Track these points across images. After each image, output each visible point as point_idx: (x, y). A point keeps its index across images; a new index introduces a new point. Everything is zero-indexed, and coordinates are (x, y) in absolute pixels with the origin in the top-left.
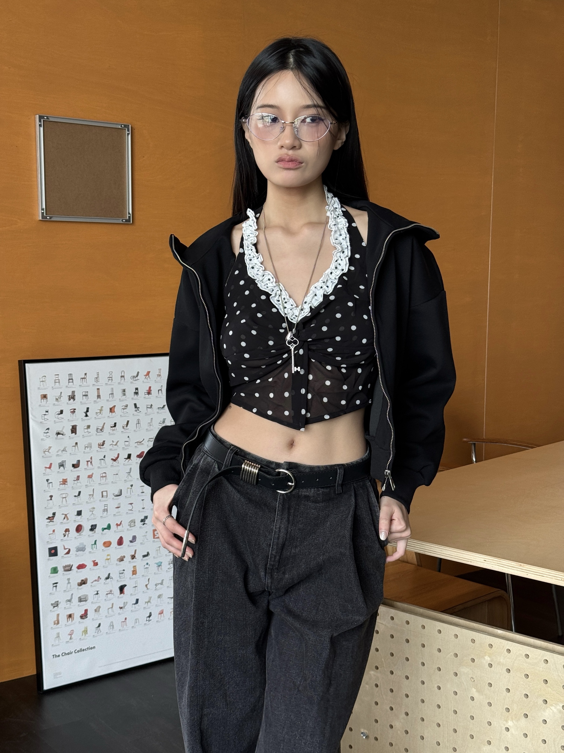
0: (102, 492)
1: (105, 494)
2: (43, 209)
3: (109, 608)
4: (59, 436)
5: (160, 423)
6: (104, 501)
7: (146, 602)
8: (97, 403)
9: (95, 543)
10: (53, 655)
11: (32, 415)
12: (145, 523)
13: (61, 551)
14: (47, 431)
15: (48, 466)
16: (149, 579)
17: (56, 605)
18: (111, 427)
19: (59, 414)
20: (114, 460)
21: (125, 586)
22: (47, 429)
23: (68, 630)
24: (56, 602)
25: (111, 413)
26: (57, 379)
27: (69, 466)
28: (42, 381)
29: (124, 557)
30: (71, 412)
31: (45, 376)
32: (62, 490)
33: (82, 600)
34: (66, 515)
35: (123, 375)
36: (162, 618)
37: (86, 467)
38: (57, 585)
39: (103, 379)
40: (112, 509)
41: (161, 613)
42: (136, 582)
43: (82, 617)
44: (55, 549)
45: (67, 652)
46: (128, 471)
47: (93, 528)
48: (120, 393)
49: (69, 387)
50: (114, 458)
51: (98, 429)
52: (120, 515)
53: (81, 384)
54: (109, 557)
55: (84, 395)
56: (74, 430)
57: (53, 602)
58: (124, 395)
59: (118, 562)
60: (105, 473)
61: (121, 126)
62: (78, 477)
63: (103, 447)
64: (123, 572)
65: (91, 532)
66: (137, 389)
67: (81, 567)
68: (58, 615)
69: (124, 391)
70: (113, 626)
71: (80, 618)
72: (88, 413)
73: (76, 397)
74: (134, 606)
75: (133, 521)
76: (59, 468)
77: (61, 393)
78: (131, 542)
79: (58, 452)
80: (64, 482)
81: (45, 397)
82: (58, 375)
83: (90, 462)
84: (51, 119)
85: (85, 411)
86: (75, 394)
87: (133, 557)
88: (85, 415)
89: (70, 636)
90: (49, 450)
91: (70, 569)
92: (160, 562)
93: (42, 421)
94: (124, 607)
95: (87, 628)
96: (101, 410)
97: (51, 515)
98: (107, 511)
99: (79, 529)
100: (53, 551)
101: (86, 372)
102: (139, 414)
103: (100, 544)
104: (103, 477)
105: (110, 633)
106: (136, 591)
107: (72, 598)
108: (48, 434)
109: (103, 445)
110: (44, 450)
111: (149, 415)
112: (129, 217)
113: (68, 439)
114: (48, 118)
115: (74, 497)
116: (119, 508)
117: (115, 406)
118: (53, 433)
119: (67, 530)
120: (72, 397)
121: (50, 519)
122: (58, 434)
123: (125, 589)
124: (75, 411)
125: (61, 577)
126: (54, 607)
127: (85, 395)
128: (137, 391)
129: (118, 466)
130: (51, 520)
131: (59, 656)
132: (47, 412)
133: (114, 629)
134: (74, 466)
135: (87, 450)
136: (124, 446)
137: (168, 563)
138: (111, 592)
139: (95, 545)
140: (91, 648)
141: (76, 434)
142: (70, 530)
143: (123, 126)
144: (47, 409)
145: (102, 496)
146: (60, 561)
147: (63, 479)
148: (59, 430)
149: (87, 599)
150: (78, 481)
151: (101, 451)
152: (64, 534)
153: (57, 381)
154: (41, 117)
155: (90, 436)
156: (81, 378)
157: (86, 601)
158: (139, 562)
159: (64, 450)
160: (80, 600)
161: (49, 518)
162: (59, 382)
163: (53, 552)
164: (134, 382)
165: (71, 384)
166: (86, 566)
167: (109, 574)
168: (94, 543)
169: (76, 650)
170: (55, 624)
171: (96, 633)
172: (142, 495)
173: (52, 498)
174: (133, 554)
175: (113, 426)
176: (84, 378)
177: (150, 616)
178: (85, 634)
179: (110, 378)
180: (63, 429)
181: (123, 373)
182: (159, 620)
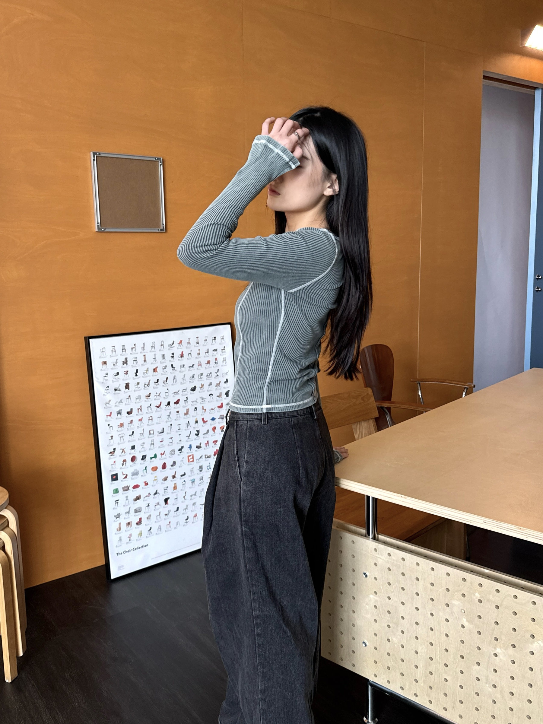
0: (150, 431)
1: (152, 432)
2: (98, 223)
3: (157, 516)
4: (116, 391)
5: (190, 378)
6: (151, 437)
7: (184, 509)
8: (144, 365)
9: (146, 469)
10: (117, 554)
11: (96, 377)
12: (182, 451)
13: (120, 477)
15: (109, 414)
16: (186, 492)
17: (118, 516)
18: (155, 383)
19: (116, 376)
20: (158, 407)
21: (169, 498)
22: (107, 387)
23: (128, 534)
24: (118, 514)
25: (154, 373)
26: (114, 349)
27: (124, 413)
28: (103, 352)
29: (167, 477)
30: (125, 373)
31: (105, 348)
32: (120, 431)
34: (123, 450)
35: (162, 344)
36: (196, 520)
37: (137, 413)
38: (119, 501)
39: (148, 347)
40: (157, 443)
41: (196, 516)
42: (177, 495)
44: (116, 475)
45: (127, 551)
46: (168, 414)
47: (144, 458)
48: (161, 358)
49: (122, 355)
50: (158, 406)
51: (145, 385)
52: (163, 447)
53: (132, 352)
54: (156, 478)
55: (134, 361)
56: (127, 386)
57: (116, 514)
58: (164, 358)
59: (163, 482)
60: (151, 417)
62: (132, 421)
63: (150, 397)
64: (167, 488)
65: (142, 461)
66: (173, 354)
67: (136, 487)
68: (120, 524)
69: (164, 355)
70: (161, 528)
71: (136, 524)
72: (137, 374)
73: (128, 362)
74: (175, 512)
75: (173, 451)
76: (117, 415)
77: (117, 360)
78: (172, 466)
79: (116, 403)
81: (105, 363)
82: (114, 346)
83: (140, 409)
84: (102, 155)
85: (135, 372)
86: (128, 360)
87: (174, 477)
88: (135, 375)
89: (129, 539)
90: (109, 402)
91: (127, 489)
92: (193, 479)
93: (103, 381)
94: (168, 514)
95: (141, 531)
96: (147, 371)
97: (112, 451)
98: (154, 444)
99: (133, 459)
101: (134, 343)
102: (175, 372)
103: (149, 469)
104: (150, 420)
105: (158, 534)
106: (177, 502)
107: (130, 511)
108: (108, 391)
110: (106, 403)
111: (182, 372)
112: (163, 227)
113: (123, 394)
114: (100, 155)
115: (129, 436)
116: (163, 442)
117: (157, 367)
118: (111, 389)
119: (125, 461)
120: (125, 362)
121: (112, 453)
123: (169, 500)
124: (128, 372)
125: (121, 496)
126: (117, 518)
128: (173, 355)
129: (161, 411)
131: (121, 554)
132: (107, 374)
133: (161, 531)
134: (128, 413)
135: (138, 400)
136: (165, 396)
137: (199, 479)
138: (158, 504)
140: (145, 546)
141: (129, 389)
142: (127, 460)
143: (156, 159)
144: (106, 372)
145: (150, 434)
146: (119, 484)
147: (120, 424)
148: (116, 387)
149: (141, 510)
150: (132, 424)
153: (114, 351)
154: (94, 154)
155: (140, 390)
156: (132, 348)
157: (140, 512)
158: (179, 481)
159: (121, 402)
160: (136, 511)
163: (115, 477)
164: (171, 349)
165: (124, 353)
166: (140, 486)
167: (157, 491)
168: (144, 469)
169: (134, 548)
170: (117, 530)
171: (149, 534)
172: (179, 431)
173: (113, 438)
174: (174, 474)
175: (157, 382)
176: (134, 348)
177: (187, 519)
178: (140, 536)
179: (153, 347)
180: (119, 386)
181: (162, 343)
182: (194, 521)
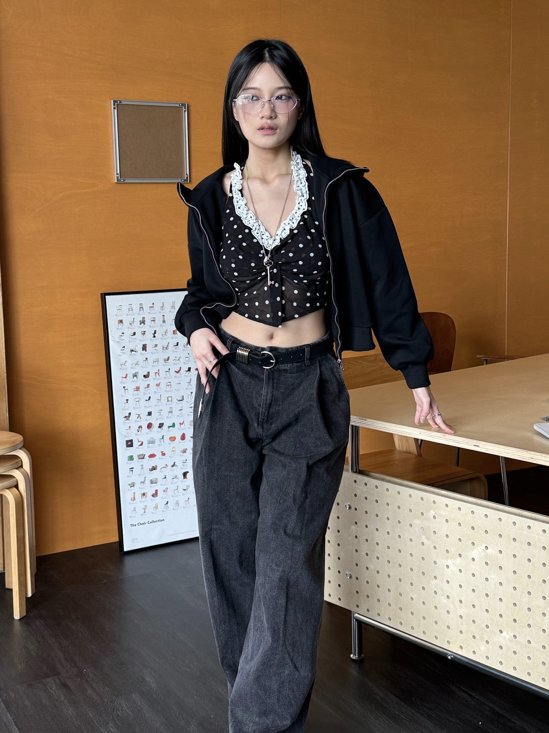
0: (168, 398)
1: (170, 399)
2: (117, 174)
3: (175, 490)
6: (169, 404)
8: (163, 326)
10: (131, 525)
11: (112, 336)
13: (135, 443)
14: (123, 348)
15: (124, 377)
17: (133, 485)
18: (174, 346)
19: (132, 335)
20: (177, 372)
21: (188, 472)
23: (143, 505)
24: (132, 483)
25: (174, 335)
26: (131, 307)
27: (141, 376)
28: (119, 310)
29: (187, 449)
30: (142, 334)
31: (121, 306)
32: (136, 395)
33: (153, 482)
34: (139, 415)
37: (155, 377)
38: (134, 469)
39: (167, 308)
43: (153, 496)
44: (131, 441)
45: (141, 523)
46: (189, 381)
47: (161, 425)
49: (140, 314)
51: (164, 347)
52: (183, 416)
53: (150, 311)
54: (174, 449)
56: (144, 348)
57: (130, 483)
59: (182, 454)
60: (170, 382)
61: (179, 105)
62: (149, 385)
63: (168, 361)
64: (185, 461)
65: (160, 429)
67: (152, 456)
71: (151, 496)
72: (155, 335)
73: (146, 322)
76: (133, 378)
77: (134, 318)
79: (132, 365)
80: (138, 389)
81: (121, 321)
82: (131, 304)
83: (157, 373)
84: (123, 103)
85: (153, 333)
86: (145, 320)
88: (153, 336)
89: (144, 510)
90: (125, 364)
91: (143, 458)
93: (119, 341)
94: (187, 489)
95: (157, 505)
96: (166, 332)
97: (127, 415)
98: (172, 412)
99: (150, 426)
100: (129, 443)
101: (153, 302)
103: (166, 439)
104: (168, 385)
105: (176, 509)
107: (145, 480)
108: (124, 351)
109: (168, 360)
110: (121, 364)
112: (187, 177)
113: (140, 355)
114: (120, 102)
115: (145, 401)
116: (182, 411)
118: (127, 351)
119: (140, 427)
120: (143, 322)
122: (132, 351)
123: (188, 475)
124: (145, 333)
125: (136, 463)
126: (131, 487)
127: (153, 321)
129: (181, 377)
130: (127, 419)
131: (135, 525)
133: (179, 507)
134: (145, 376)
135: (156, 364)
136: (185, 361)
138: (176, 477)
139: (163, 439)
140: (161, 521)
141: (146, 351)
142: (143, 427)
143: (180, 105)
144: (123, 332)
145: (168, 401)
146: (135, 451)
147: (136, 387)
148: (133, 348)
149: (157, 482)
150: (148, 388)
151: (167, 365)
152: (138, 430)
153: (130, 309)
154: (115, 102)
155: (158, 353)
156: (150, 307)
157: (156, 483)
159: (137, 364)
161: (126, 417)
162: (132, 310)
165: (142, 311)
166: (156, 455)
167: (175, 463)
169: (149, 521)
170: (132, 500)
171: (165, 509)
173: (128, 401)
175: (176, 345)
176: (152, 307)
178: (156, 509)
180: (136, 347)
